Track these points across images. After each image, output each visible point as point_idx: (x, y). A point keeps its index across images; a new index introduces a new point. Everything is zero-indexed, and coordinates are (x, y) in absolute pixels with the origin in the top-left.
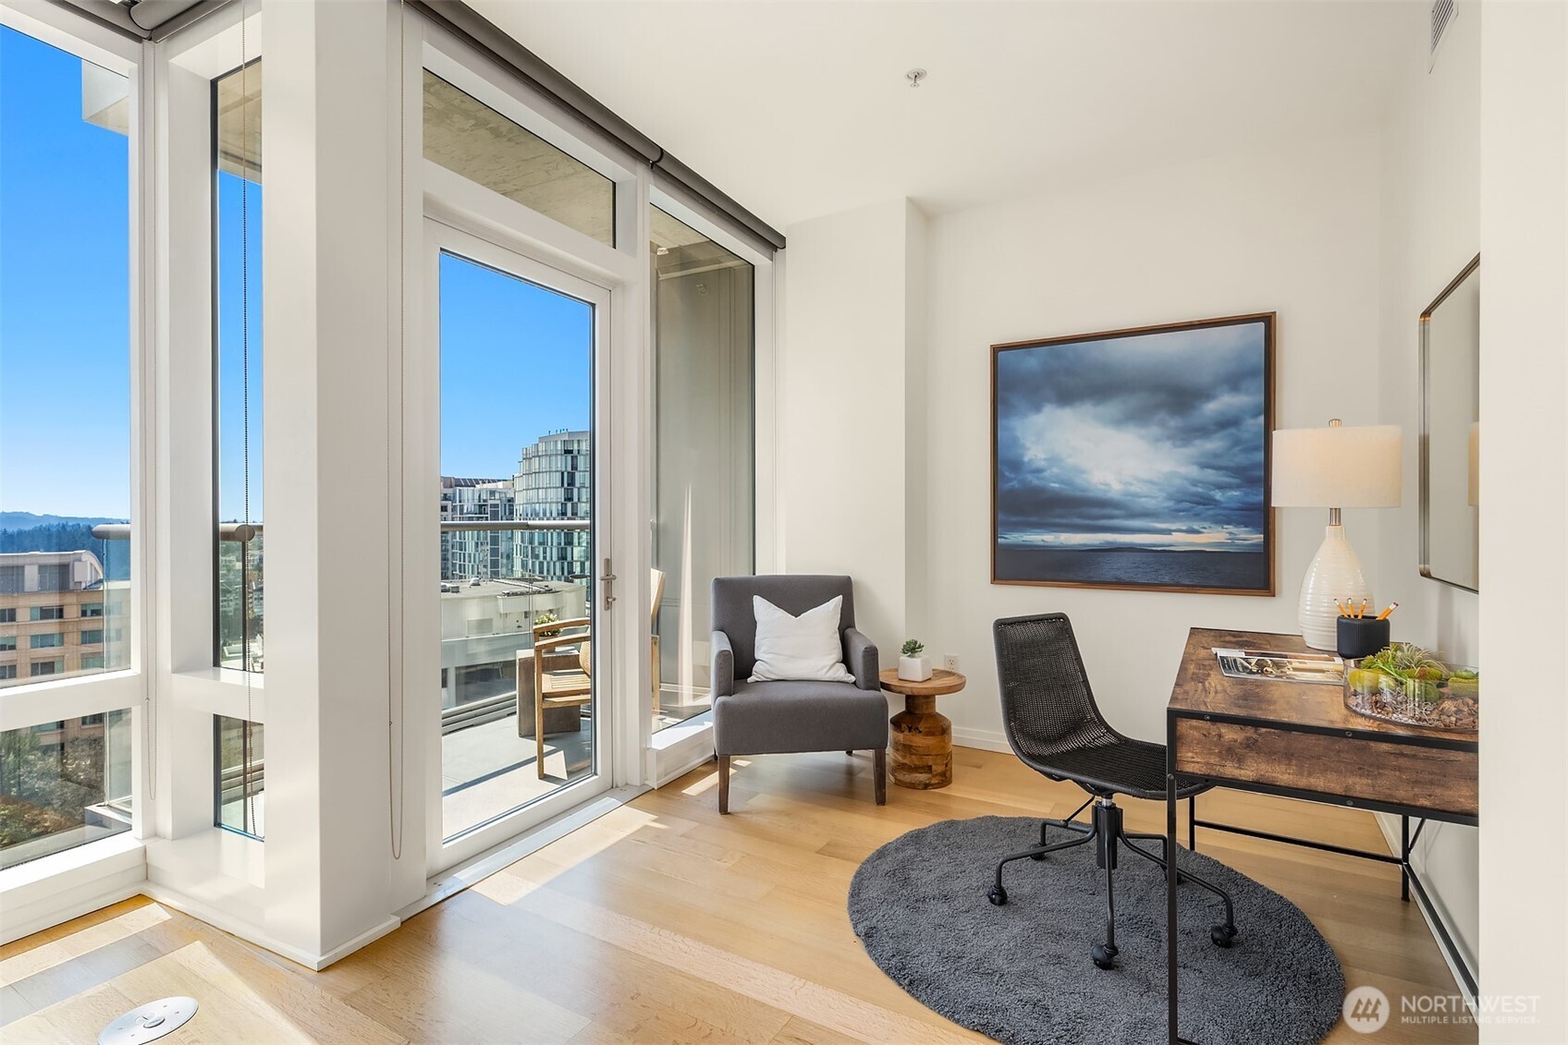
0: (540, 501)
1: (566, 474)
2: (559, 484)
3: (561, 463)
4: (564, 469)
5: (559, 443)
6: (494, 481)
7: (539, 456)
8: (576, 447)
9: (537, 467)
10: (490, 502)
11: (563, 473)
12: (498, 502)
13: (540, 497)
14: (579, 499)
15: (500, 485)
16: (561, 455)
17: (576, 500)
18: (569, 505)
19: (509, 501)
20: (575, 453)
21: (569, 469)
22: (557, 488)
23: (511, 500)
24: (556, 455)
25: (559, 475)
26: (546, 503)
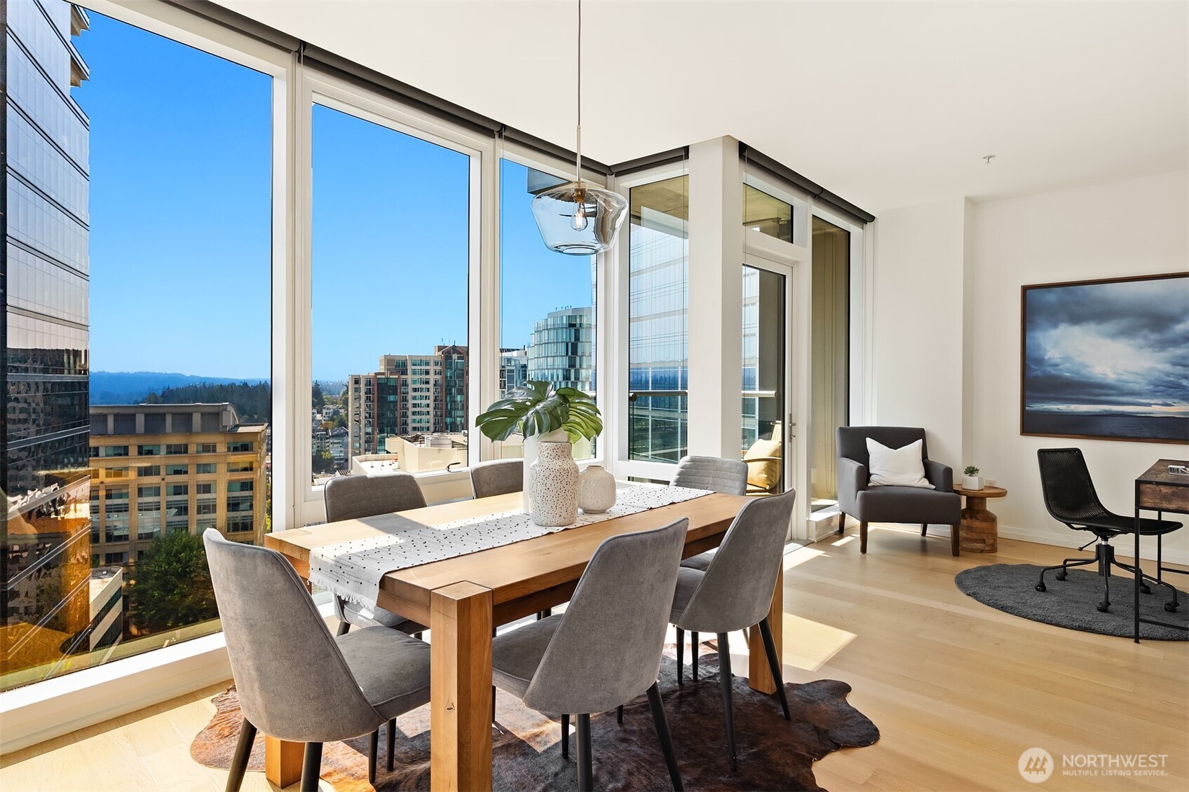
0: (549, 367)
1: (570, 344)
2: (564, 353)
3: (564, 335)
4: (568, 340)
5: (565, 318)
6: (509, 350)
7: (548, 330)
8: (578, 322)
9: (546, 338)
10: (507, 368)
11: (567, 344)
12: (514, 368)
13: (549, 364)
14: (580, 366)
15: (515, 354)
16: (566, 328)
17: (578, 366)
18: (573, 371)
19: (522, 367)
20: (578, 326)
21: (573, 340)
22: (562, 356)
23: (525, 367)
24: (562, 328)
25: (564, 345)
26: (554, 369)
